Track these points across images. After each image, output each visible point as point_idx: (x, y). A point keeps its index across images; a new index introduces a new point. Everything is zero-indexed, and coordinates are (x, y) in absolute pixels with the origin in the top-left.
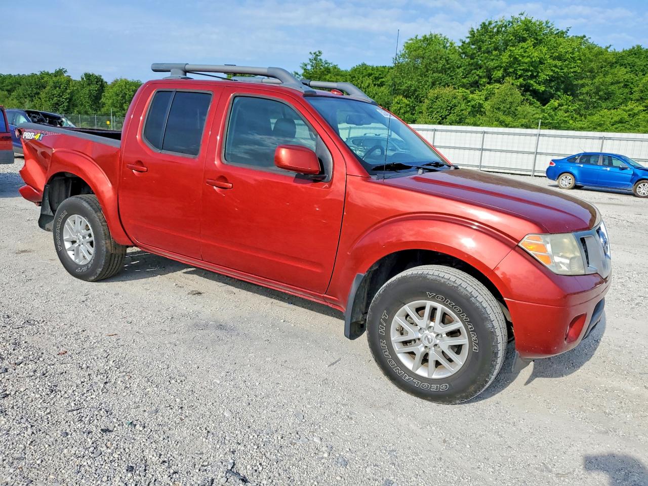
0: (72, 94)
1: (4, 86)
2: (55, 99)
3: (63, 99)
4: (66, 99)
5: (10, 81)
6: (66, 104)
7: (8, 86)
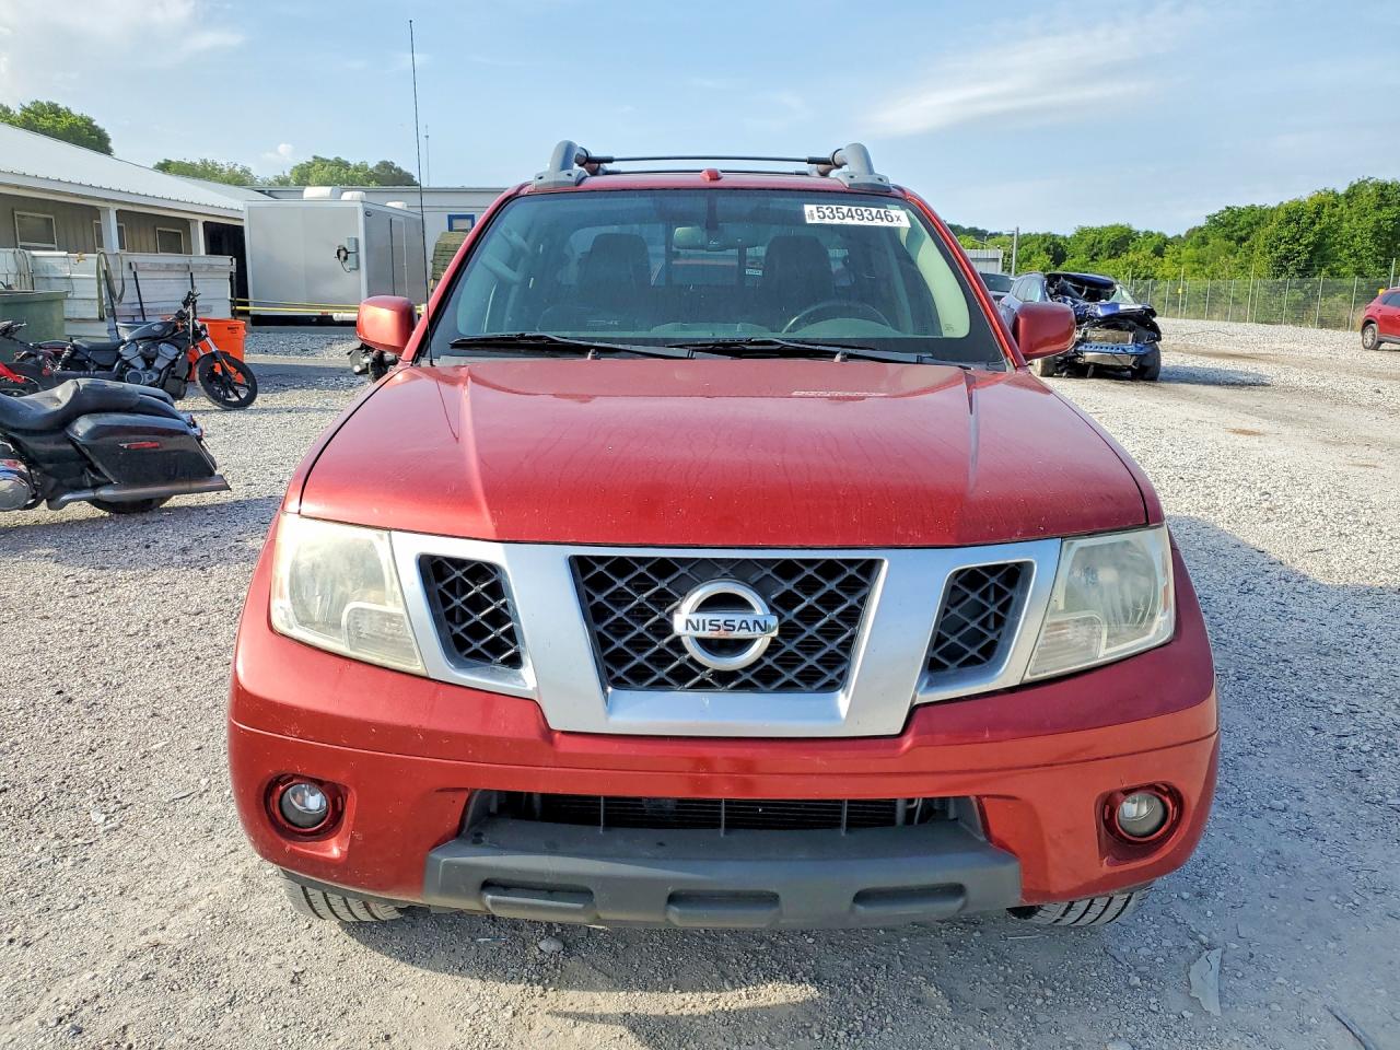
0: (1323, 234)
1: (1236, 231)
2: (1282, 247)
3: (1300, 245)
4: (1306, 246)
5: (1249, 219)
6: (1305, 256)
7: (1242, 230)
